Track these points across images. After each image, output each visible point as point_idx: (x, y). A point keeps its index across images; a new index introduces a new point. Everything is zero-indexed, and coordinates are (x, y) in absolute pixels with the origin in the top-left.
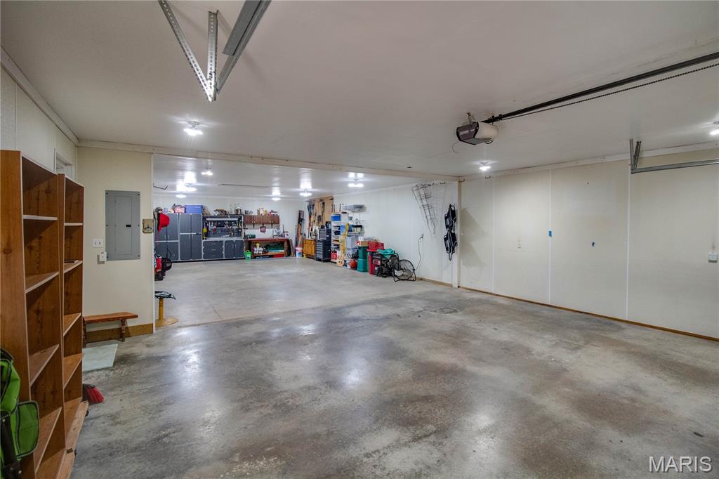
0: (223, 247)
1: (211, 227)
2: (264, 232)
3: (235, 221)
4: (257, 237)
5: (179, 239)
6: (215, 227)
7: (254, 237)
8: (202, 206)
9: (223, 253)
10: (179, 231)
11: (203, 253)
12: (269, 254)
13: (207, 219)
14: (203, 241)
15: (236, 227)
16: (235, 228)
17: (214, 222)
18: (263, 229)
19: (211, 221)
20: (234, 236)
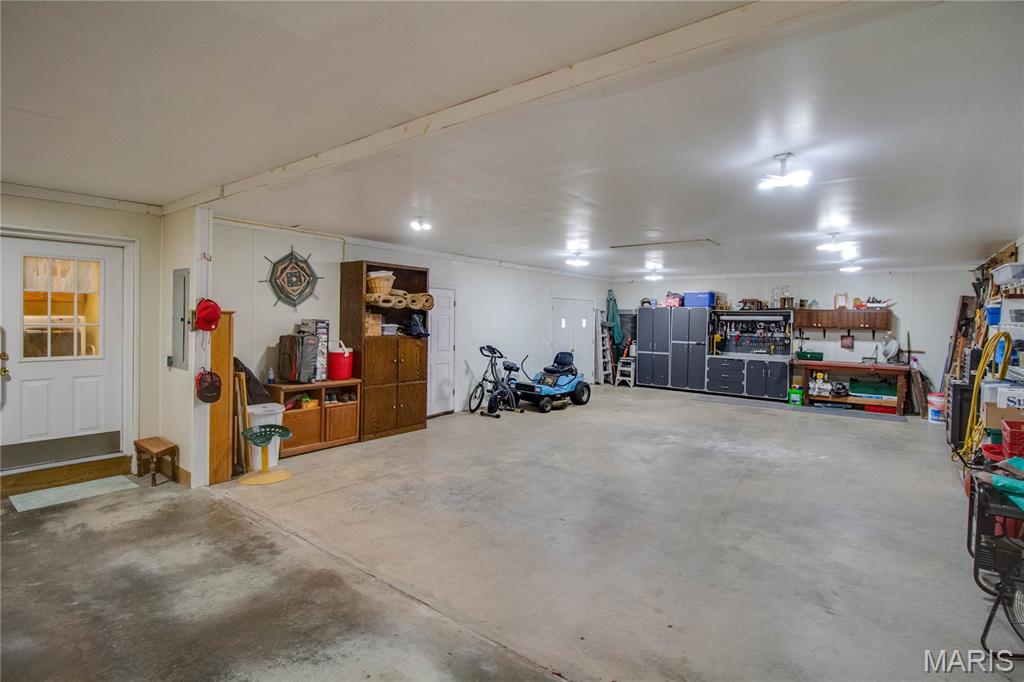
0: (745, 372)
1: (733, 333)
2: (851, 347)
3: (775, 322)
4: (828, 359)
5: (670, 350)
6: (738, 333)
7: (819, 356)
8: (712, 295)
9: (744, 383)
10: (670, 336)
11: (707, 380)
12: (851, 400)
13: (722, 318)
14: (707, 357)
15: (782, 335)
16: (778, 335)
17: (737, 322)
18: (848, 341)
19: (731, 322)
20: (775, 352)
